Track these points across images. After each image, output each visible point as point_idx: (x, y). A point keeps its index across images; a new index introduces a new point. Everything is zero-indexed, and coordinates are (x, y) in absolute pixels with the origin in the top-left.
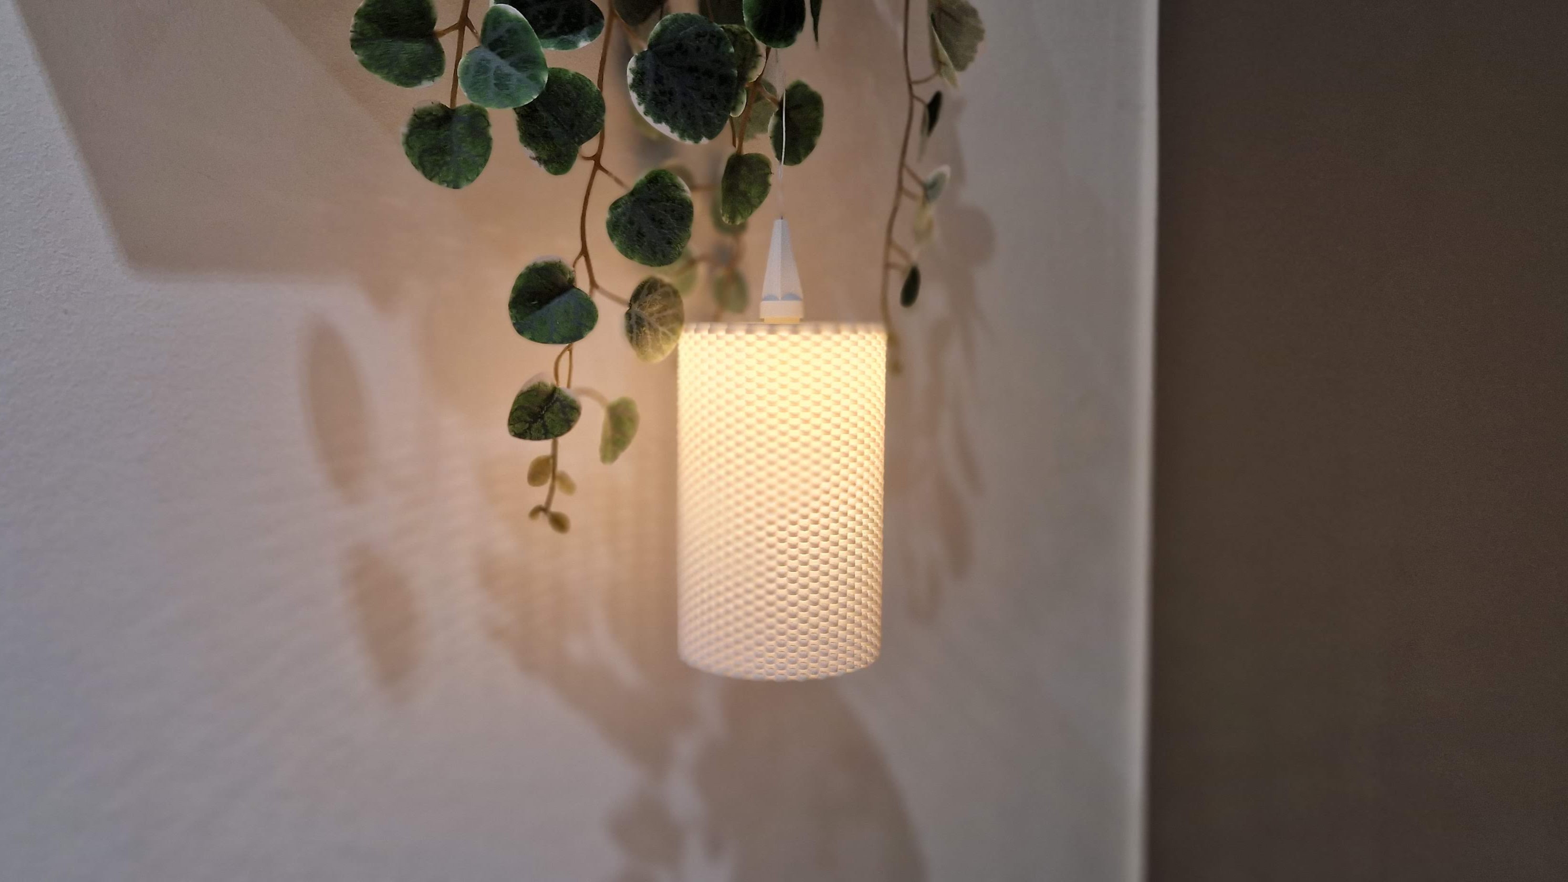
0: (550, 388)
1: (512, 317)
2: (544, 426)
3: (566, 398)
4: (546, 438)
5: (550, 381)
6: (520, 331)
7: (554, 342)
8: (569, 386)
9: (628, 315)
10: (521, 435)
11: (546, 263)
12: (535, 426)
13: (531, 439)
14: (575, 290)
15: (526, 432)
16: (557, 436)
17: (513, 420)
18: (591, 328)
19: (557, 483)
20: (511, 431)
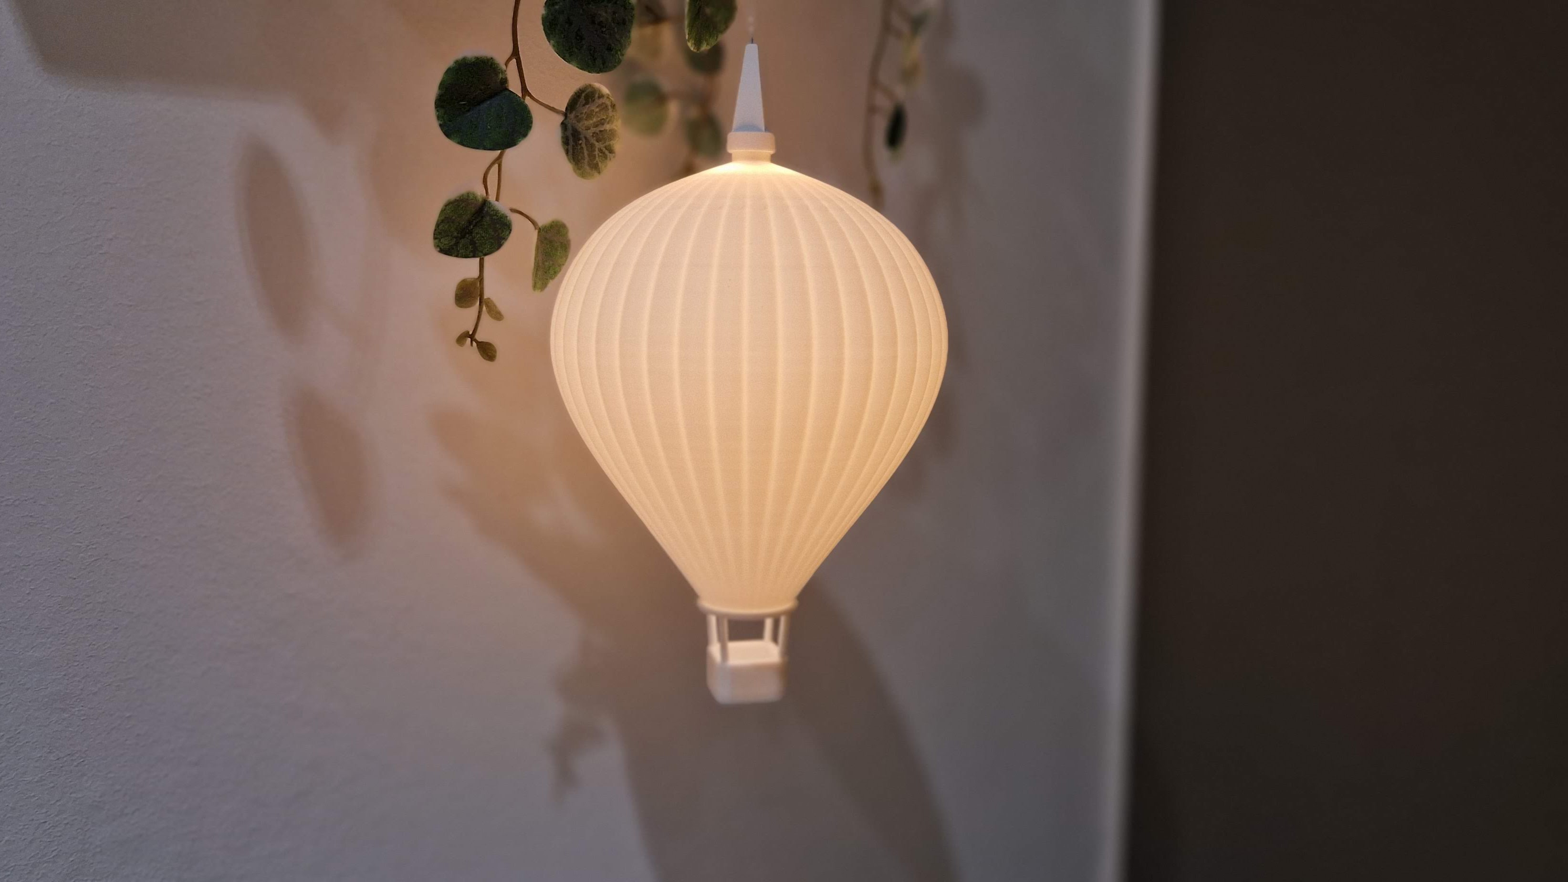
0: (480, 199)
1: (438, 118)
2: (473, 243)
3: (496, 212)
4: (474, 256)
5: (480, 192)
6: (448, 134)
7: (485, 149)
8: (497, 199)
9: (564, 125)
10: (447, 251)
11: (477, 58)
12: (463, 241)
13: (457, 256)
14: (507, 93)
15: (453, 248)
16: (486, 255)
17: (439, 233)
18: (525, 135)
19: (484, 308)
20: (437, 246)
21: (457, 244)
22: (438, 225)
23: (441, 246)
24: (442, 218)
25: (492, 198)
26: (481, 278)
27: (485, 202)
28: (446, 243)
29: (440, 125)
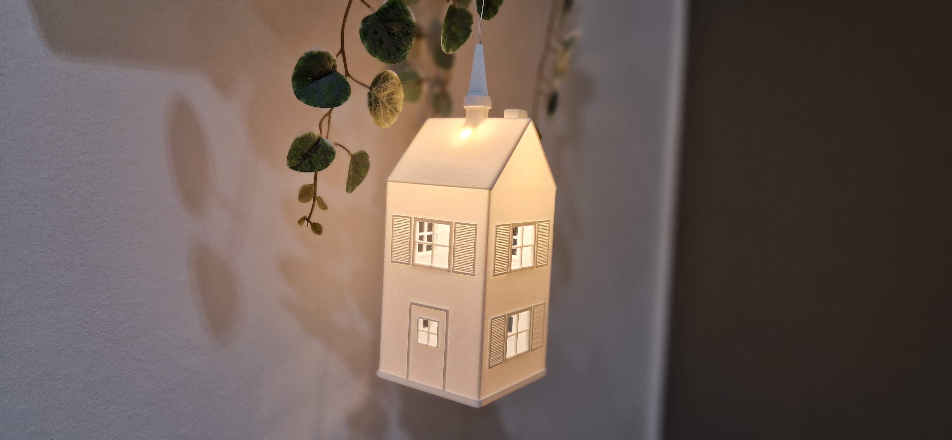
0: (317, 137)
1: (294, 87)
2: (311, 163)
3: (326, 145)
4: (311, 172)
5: (316, 132)
6: (298, 97)
9: (370, 95)
10: (295, 168)
11: (319, 52)
12: (305, 162)
13: (301, 171)
14: (336, 73)
15: (299, 166)
16: (319, 170)
17: (291, 157)
18: (346, 99)
19: (316, 202)
20: (289, 164)
21: (301, 164)
22: (290, 152)
23: (291, 165)
24: (293, 148)
25: (324, 137)
26: (315, 184)
27: (320, 139)
28: (294, 163)
29: (294, 91)
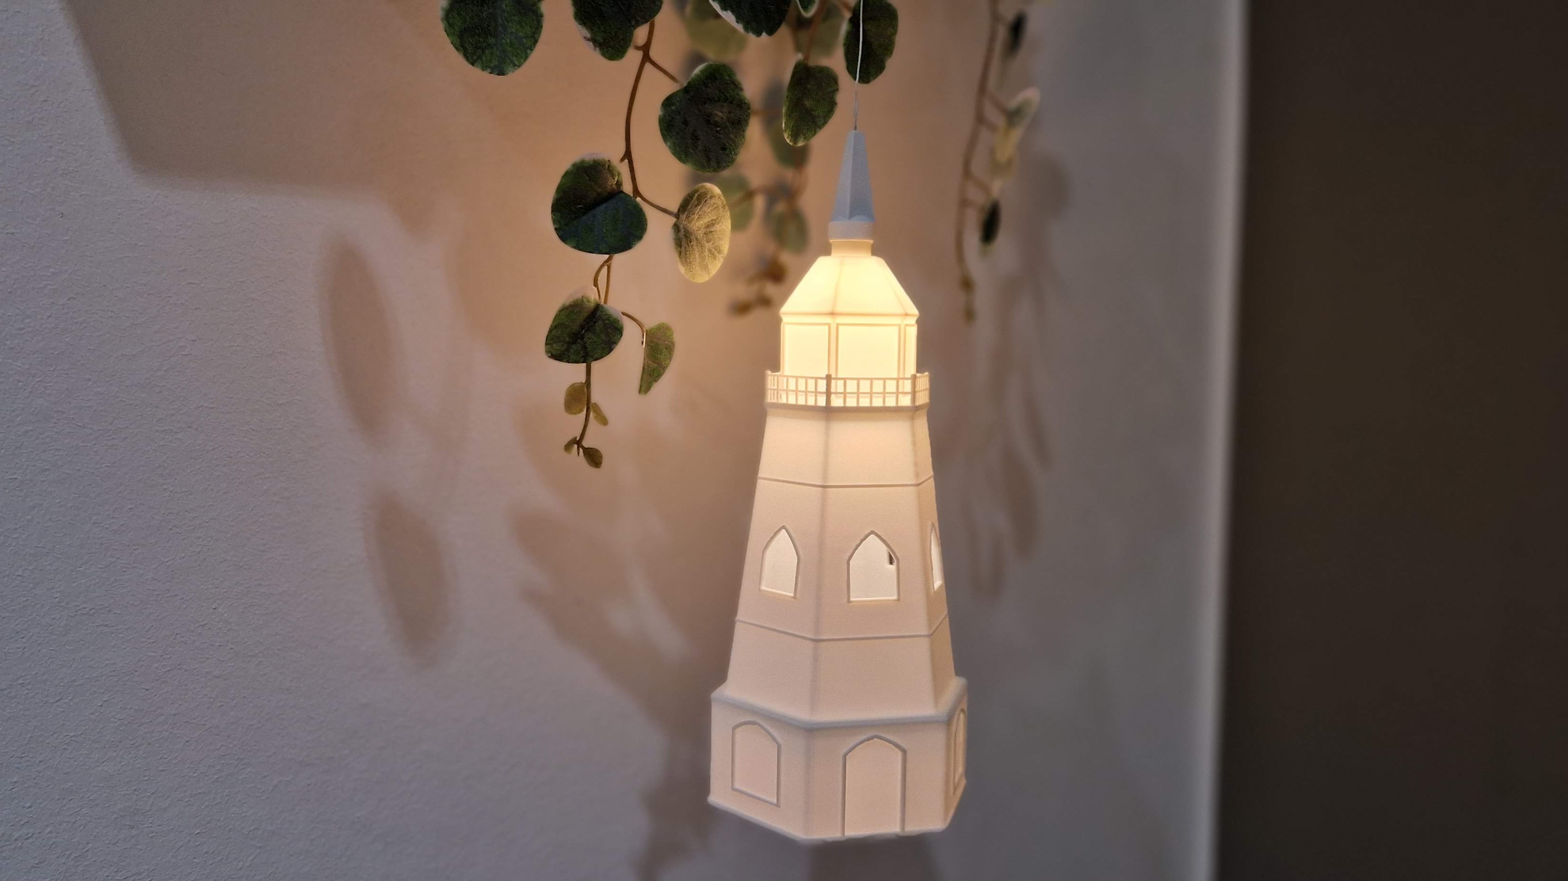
0: (592, 305)
1: (554, 222)
2: (585, 347)
3: (609, 317)
4: (583, 362)
5: (593, 296)
6: (564, 238)
7: (595, 252)
8: (608, 302)
9: (676, 227)
10: (558, 356)
12: (574, 347)
13: (567, 362)
14: (622, 195)
15: (565, 354)
16: (596, 359)
17: (551, 339)
18: (640, 238)
20: (547, 352)
21: (568, 350)
22: (550, 331)
23: (553, 353)
24: (556, 323)
25: (603, 301)
26: (588, 384)
27: (597, 307)
28: (559, 348)
29: (556, 229)
